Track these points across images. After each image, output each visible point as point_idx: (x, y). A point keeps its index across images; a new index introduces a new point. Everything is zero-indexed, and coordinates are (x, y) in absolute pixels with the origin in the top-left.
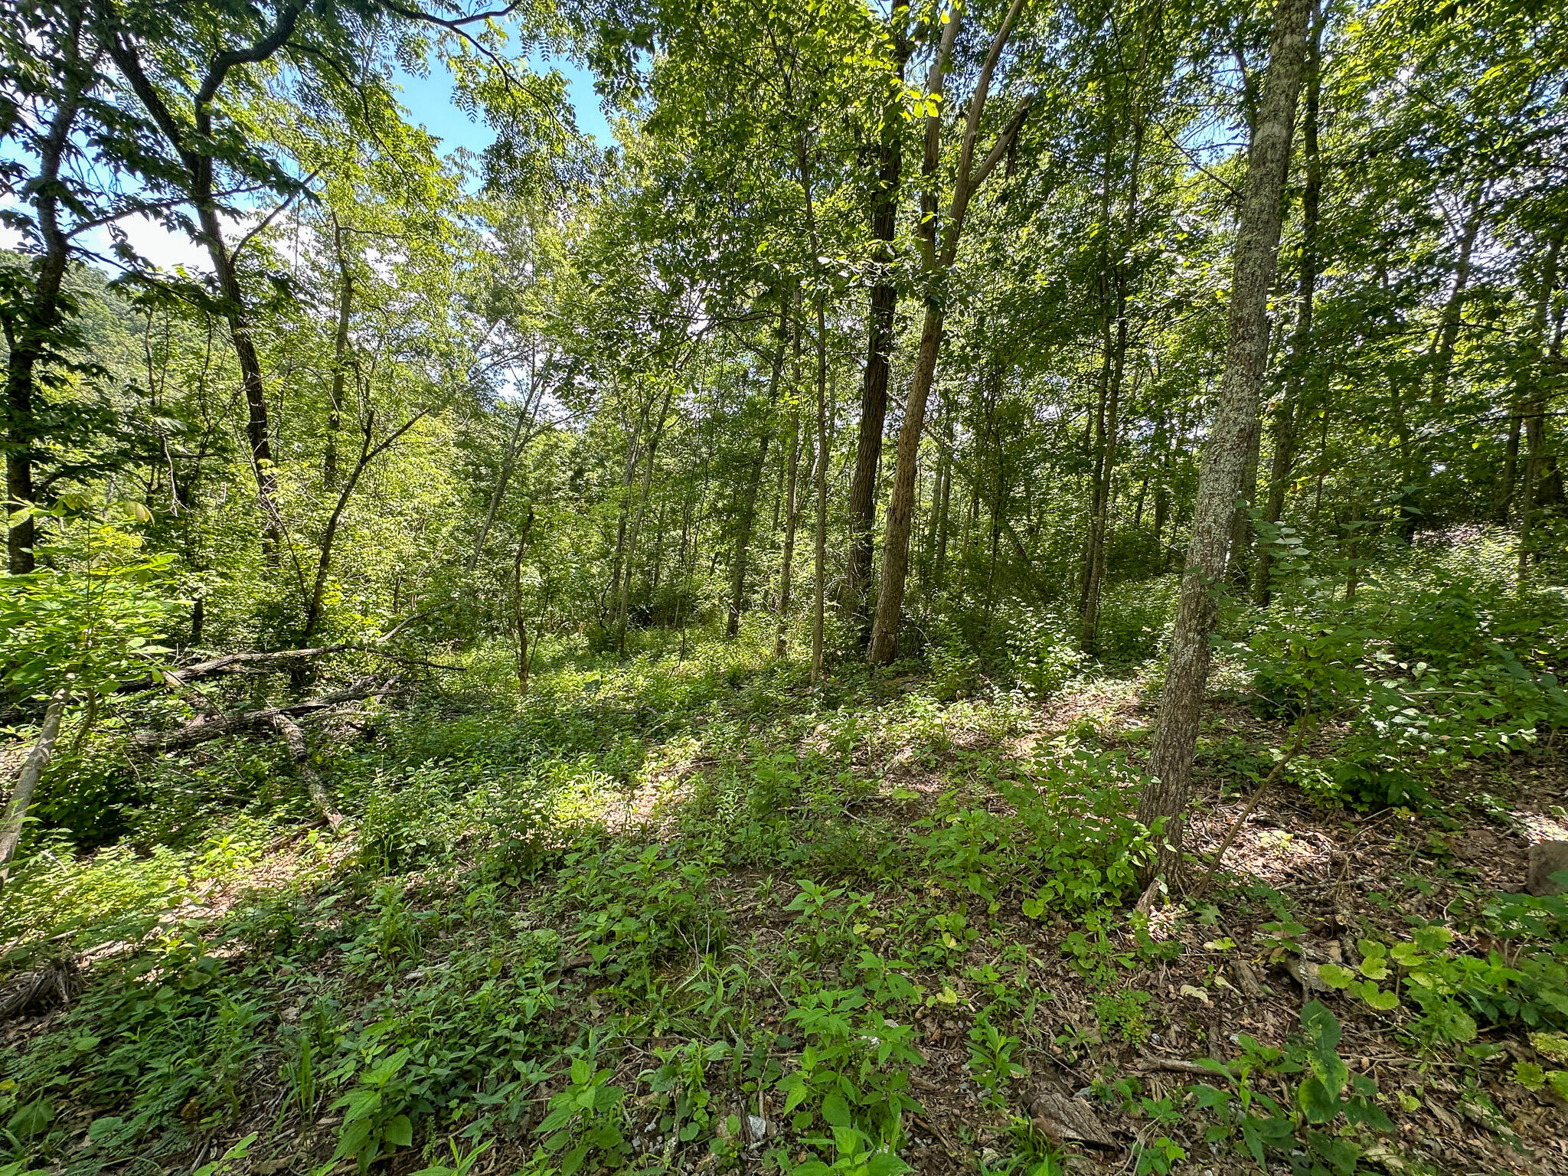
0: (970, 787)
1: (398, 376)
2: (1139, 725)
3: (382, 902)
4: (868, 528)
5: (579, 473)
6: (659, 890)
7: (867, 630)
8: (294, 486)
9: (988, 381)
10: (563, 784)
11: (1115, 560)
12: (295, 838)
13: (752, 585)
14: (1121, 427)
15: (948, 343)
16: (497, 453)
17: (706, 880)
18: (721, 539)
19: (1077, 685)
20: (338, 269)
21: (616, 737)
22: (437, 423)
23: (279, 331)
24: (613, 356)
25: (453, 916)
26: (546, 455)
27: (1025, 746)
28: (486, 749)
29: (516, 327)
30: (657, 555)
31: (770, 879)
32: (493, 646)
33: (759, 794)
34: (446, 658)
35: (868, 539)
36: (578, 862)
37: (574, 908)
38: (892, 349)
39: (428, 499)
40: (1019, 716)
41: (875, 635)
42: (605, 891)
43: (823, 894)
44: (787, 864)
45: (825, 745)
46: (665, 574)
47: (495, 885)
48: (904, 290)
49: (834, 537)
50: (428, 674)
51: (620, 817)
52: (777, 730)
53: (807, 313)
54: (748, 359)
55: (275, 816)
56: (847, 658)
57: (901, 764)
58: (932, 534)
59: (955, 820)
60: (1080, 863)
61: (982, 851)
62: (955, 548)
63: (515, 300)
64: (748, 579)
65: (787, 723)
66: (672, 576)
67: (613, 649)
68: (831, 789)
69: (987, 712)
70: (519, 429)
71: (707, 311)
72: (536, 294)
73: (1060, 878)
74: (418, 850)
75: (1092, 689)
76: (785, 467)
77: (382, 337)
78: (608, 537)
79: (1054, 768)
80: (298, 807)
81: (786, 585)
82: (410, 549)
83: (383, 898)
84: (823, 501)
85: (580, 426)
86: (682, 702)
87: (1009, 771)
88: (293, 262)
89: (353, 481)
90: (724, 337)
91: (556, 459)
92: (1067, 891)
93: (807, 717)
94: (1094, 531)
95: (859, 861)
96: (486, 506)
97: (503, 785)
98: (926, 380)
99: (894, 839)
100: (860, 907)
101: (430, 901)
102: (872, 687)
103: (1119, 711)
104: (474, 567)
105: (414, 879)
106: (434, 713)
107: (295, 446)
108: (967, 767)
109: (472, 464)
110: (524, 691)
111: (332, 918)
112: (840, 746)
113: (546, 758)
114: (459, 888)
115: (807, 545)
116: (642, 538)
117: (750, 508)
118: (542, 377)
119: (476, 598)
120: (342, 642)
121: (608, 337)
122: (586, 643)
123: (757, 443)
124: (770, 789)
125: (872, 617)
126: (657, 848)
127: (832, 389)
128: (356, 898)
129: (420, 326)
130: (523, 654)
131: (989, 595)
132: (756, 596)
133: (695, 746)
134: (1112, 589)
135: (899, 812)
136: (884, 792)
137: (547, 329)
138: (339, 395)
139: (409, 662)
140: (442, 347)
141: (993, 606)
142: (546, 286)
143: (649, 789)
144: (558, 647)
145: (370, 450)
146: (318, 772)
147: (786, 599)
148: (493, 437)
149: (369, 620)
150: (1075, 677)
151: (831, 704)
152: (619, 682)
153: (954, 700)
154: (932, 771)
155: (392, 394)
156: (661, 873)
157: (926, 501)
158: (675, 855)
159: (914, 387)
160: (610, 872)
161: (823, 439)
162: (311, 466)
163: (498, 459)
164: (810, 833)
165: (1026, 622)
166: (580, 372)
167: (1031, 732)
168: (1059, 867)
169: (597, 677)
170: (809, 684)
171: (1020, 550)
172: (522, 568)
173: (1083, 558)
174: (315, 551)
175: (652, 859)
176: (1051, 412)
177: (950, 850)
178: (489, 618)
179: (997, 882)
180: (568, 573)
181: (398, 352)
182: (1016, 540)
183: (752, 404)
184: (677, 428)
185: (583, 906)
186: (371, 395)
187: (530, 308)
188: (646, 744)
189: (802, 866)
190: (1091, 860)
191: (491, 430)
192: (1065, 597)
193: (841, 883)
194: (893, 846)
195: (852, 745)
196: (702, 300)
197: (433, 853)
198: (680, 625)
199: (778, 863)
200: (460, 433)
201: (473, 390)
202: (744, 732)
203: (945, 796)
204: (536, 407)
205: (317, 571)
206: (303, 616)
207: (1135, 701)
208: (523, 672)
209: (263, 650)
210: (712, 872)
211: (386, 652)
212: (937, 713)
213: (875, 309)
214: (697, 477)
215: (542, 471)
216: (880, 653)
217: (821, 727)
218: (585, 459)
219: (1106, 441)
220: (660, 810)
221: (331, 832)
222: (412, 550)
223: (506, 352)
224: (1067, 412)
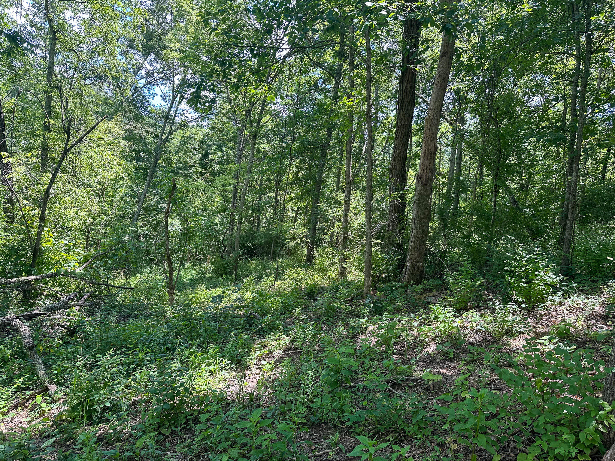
0: (479, 372)
1: (86, 94)
2: (604, 329)
3: (83, 443)
4: (403, 189)
5: (206, 155)
6: (263, 440)
7: (402, 261)
8: (22, 169)
9: (489, 81)
10: (198, 366)
11: (586, 207)
12: (28, 400)
13: (323, 229)
14: (590, 111)
15: (459, 56)
16: (151, 143)
17: (294, 434)
18: (301, 198)
19: (557, 299)
20: (47, 25)
21: (233, 334)
22: (112, 124)
23: (11, 68)
24: (225, 76)
25: (128, 454)
26: (183, 143)
27: (519, 343)
28: (147, 342)
29: (162, 58)
30: (258, 210)
31: (337, 435)
32: (150, 273)
33: (329, 375)
34: (120, 281)
35: (403, 197)
36: (208, 419)
37: (206, 450)
38: (419, 62)
39: (107, 175)
40: (514, 321)
41: (408, 263)
42: (227, 440)
43: (374, 446)
44: (349, 424)
45: (374, 340)
46: (264, 222)
47: (153, 434)
48: (428, 21)
49: (378, 195)
50: (109, 291)
51: (236, 389)
52: (341, 329)
53: (358, 40)
54: (317, 74)
55: (15, 386)
56: (388, 279)
57: (429, 354)
58: (449, 191)
59: (467, 396)
60: (559, 429)
61: (488, 418)
62: (465, 200)
63: (160, 39)
64: (319, 225)
65: (348, 324)
66: (269, 224)
67: (230, 273)
68: (379, 371)
69: (490, 318)
70: (165, 127)
71: (289, 42)
72: (174, 35)
73: (544, 439)
74: (105, 409)
75: (569, 302)
76: (344, 149)
77: (75, 69)
78: (225, 198)
79: (540, 360)
80: (30, 379)
81: (346, 229)
82: (96, 209)
83: (83, 441)
84: (371, 170)
85: (205, 124)
86: (276, 310)
87: (507, 361)
88: (19, 22)
89: (60, 165)
90: (302, 59)
91: (190, 146)
92: (551, 448)
93: (362, 320)
94: (570, 187)
95: (400, 422)
96: (145, 179)
97: (158, 367)
98: (444, 82)
99: (424, 408)
100: (401, 455)
101: (113, 444)
102: (407, 299)
103: (589, 318)
104: (137, 220)
105: (102, 428)
106: (113, 318)
107: (23, 143)
108: (476, 358)
109: (135, 151)
110: (171, 302)
111: (51, 453)
112: (384, 340)
113: (186, 348)
114: (131, 436)
115: (359, 201)
116: (248, 198)
117: (321, 177)
118: (178, 91)
119: (139, 240)
120: (54, 271)
121: (223, 64)
122: (212, 269)
123: (324, 132)
124: (337, 371)
125: (405, 251)
126: (261, 411)
127: (376, 92)
128: (67, 440)
129: (100, 60)
130: (171, 278)
131: (491, 234)
132: (325, 236)
133: (285, 339)
134: (584, 228)
135: (428, 388)
136: (416, 375)
137: (182, 59)
138: (49, 108)
139: (96, 283)
140: (114, 74)
141: (494, 242)
142: (180, 30)
143: (255, 370)
144: (193, 272)
145: (70, 144)
146: (41, 357)
147: (345, 239)
148: (148, 133)
149: (71, 257)
150: (556, 293)
151: (378, 311)
152: (234, 296)
153: (466, 309)
154: (451, 360)
155: (83, 106)
156: (263, 429)
157: (445, 168)
158: (273, 415)
159: (435, 88)
160: (229, 427)
161: (370, 129)
162: (33, 156)
163: (152, 147)
164: (365, 403)
165: (518, 254)
166: (205, 88)
167: (523, 333)
168: (543, 432)
169: (220, 293)
170: (362, 297)
171: (514, 201)
172: (169, 220)
173: (562, 206)
174: (37, 211)
175: (258, 418)
176: (536, 100)
177: (464, 417)
178: (148, 253)
179: (498, 440)
180: (199, 223)
181: (86, 78)
182: (511, 194)
183: (321, 105)
184: (270, 123)
185: (212, 449)
186: (69, 107)
187: (171, 45)
188: (252, 339)
189: (359, 426)
190: (567, 427)
191: (146, 127)
192: (548, 235)
193: (387, 438)
194: (423, 413)
195: (393, 340)
196: (285, 35)
197: (115, 412)
198: (274, 256)
199: (343, 423)
200: (127, 130)
201: (133, 102)
202: (318, 330)
203: (460, 378)
204: (176, 111)
205: (37, 225)
206: (30, 254)
207: (601, 311)
208: (171, 289)
209: (5, 277)
210: (298, 428)
211: (82, 278)
212: (454, 319)
213: (406, 34)
214: (284, 156)
215: (181, 154)
216: (412, 276)
217: (371, 328)
218: (209, 146)
219: (577, 122)
220: (263, 384)
221: (50, 396)
222: (98, 209)
223: (155, 75)
224: (548, 101)
